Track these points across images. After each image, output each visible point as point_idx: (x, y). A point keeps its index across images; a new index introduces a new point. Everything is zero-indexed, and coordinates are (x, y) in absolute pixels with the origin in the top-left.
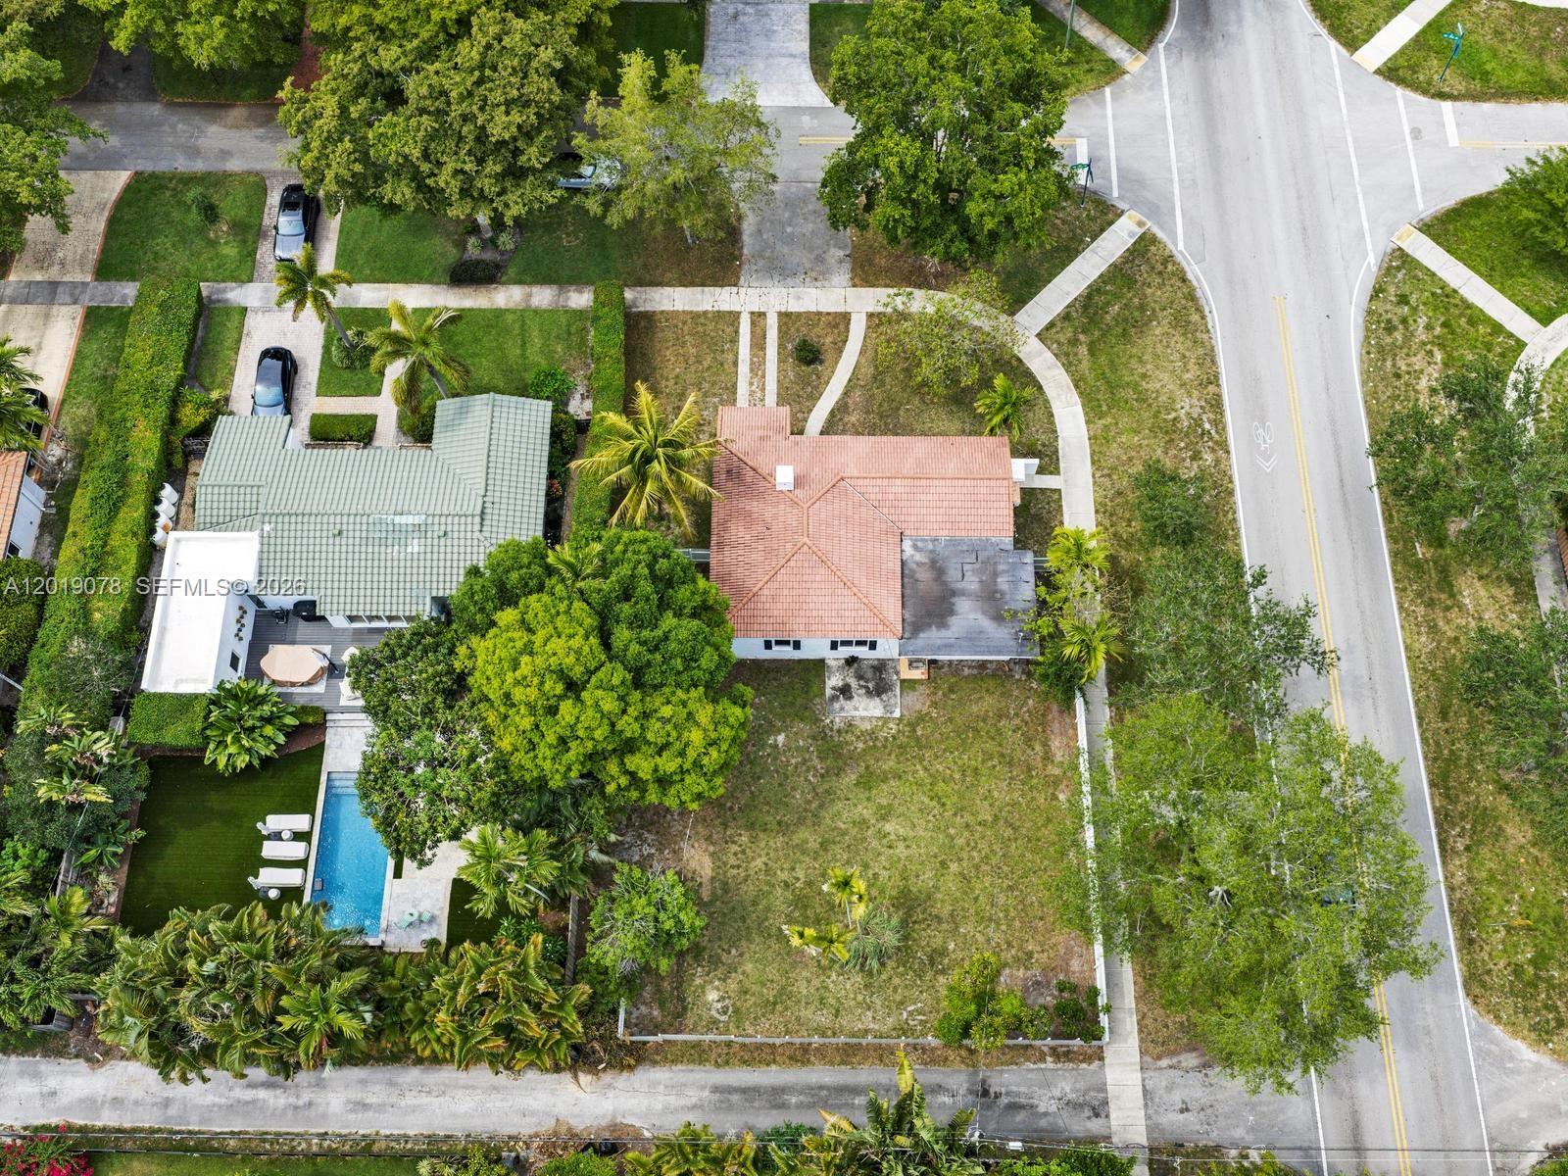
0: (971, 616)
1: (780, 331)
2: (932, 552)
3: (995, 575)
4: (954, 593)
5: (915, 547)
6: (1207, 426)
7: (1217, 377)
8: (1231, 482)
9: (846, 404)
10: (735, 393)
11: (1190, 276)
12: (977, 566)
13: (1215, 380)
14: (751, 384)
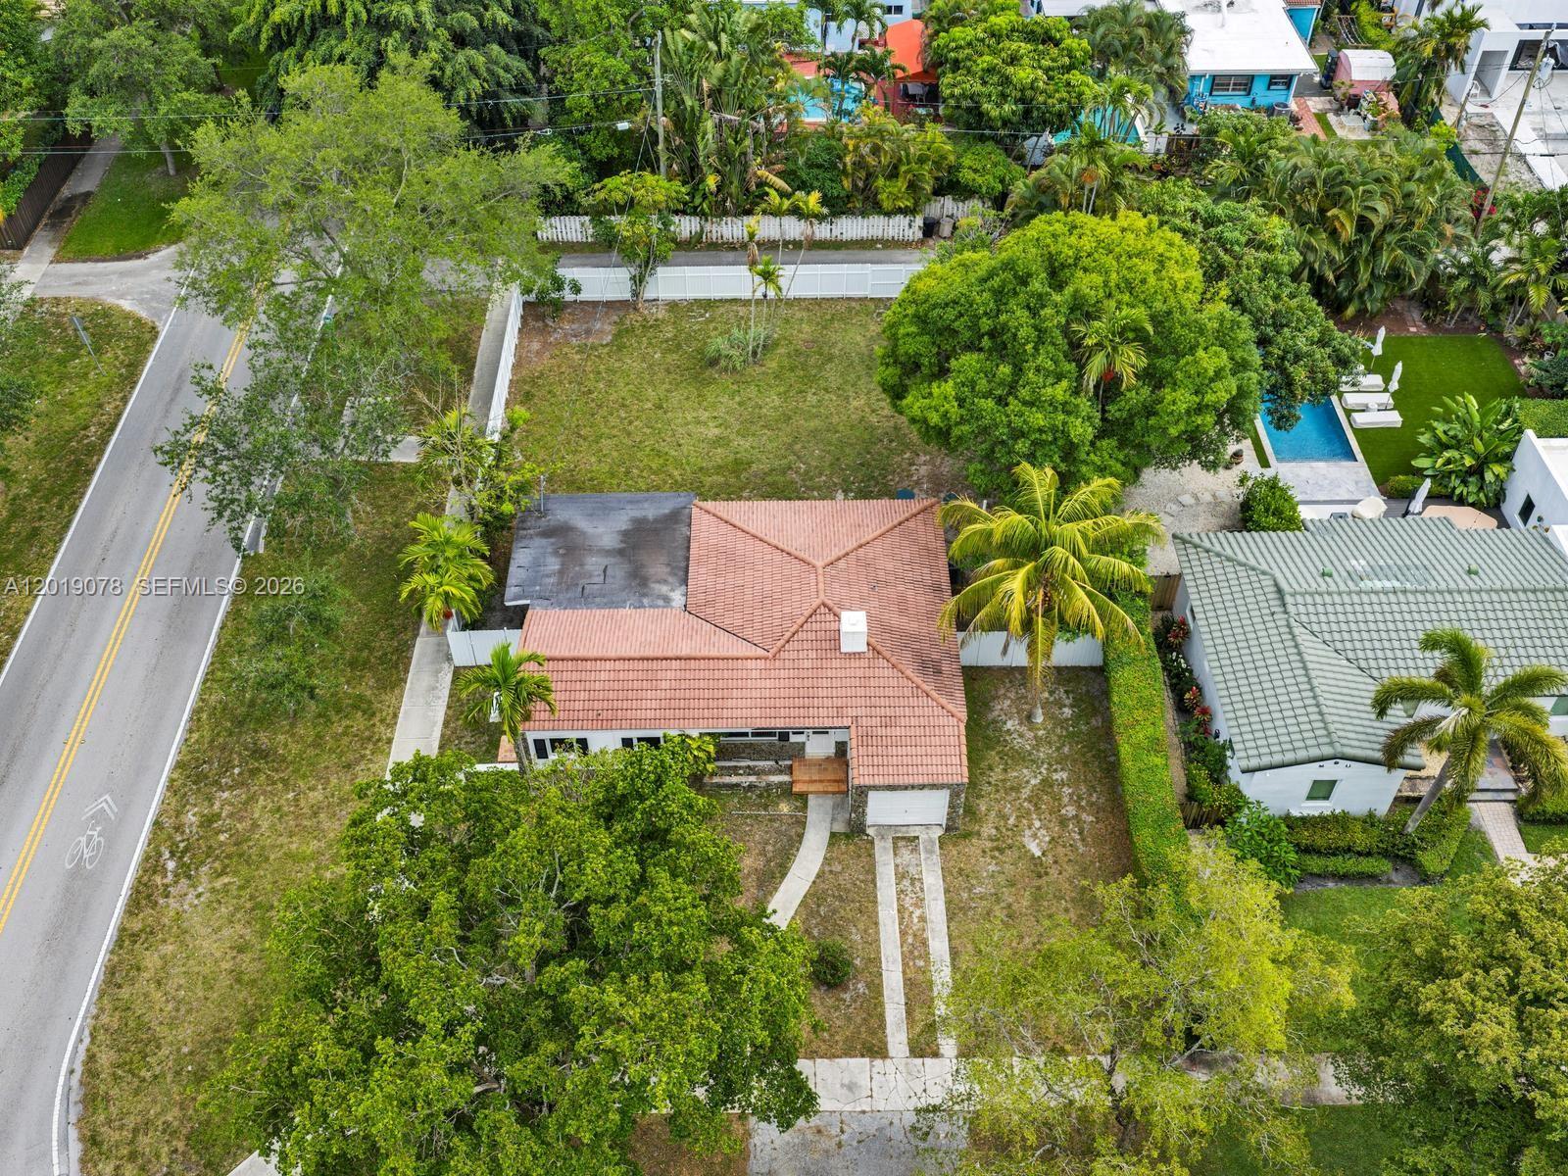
0: (601, 530)
1: (882, 1017)
2: (644, 595)
3: (561, 572)
4: (621, 552)
5: (667, 600)
6: (171, 865)
7: (119, 943)
8: (172, 781)
9: (760, 887)
10: (948, 902)
11: (76, 1149)
12: (582, 582)
13: (126, 938)
14: (923, 919)
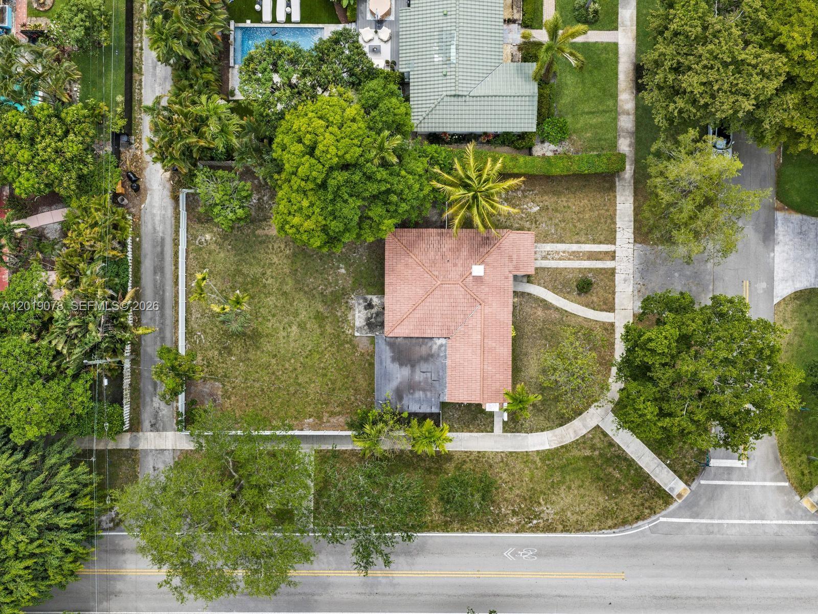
0: (399, 376)
1: (601, 269)
2: (438, 355)
3: (424, 390)
4: (413, 366)
5: (441, 346)
6: (535, 522)
7: (568, 531)
8: (497, 532)
9: (550, 309)
10: (558, 242)
11: (640, 523)
12: (429, 380)
13: (566, 530)
14: (564, 252)
